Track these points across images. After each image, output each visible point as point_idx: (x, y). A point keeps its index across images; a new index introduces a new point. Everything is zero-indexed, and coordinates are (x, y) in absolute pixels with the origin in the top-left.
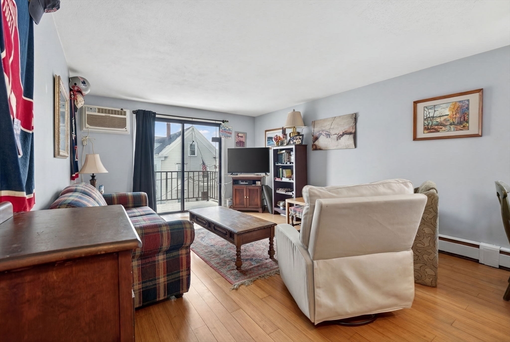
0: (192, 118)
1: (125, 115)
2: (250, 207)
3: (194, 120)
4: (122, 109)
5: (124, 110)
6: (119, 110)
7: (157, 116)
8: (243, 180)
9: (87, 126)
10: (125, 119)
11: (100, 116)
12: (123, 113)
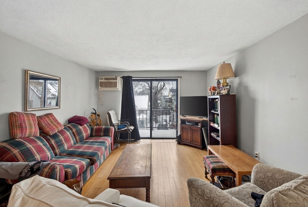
0: (156, 77)
1: (117, 80)
2: (192, 143)
3: (157, 78)
4: (116, 77)
5: (117, 77)
6: (115, 77)
7: (133, 78)
8: (189, 121)
9: (99, 87)
10: (117, 82)
11: (104, 82)
12: (116, 79)
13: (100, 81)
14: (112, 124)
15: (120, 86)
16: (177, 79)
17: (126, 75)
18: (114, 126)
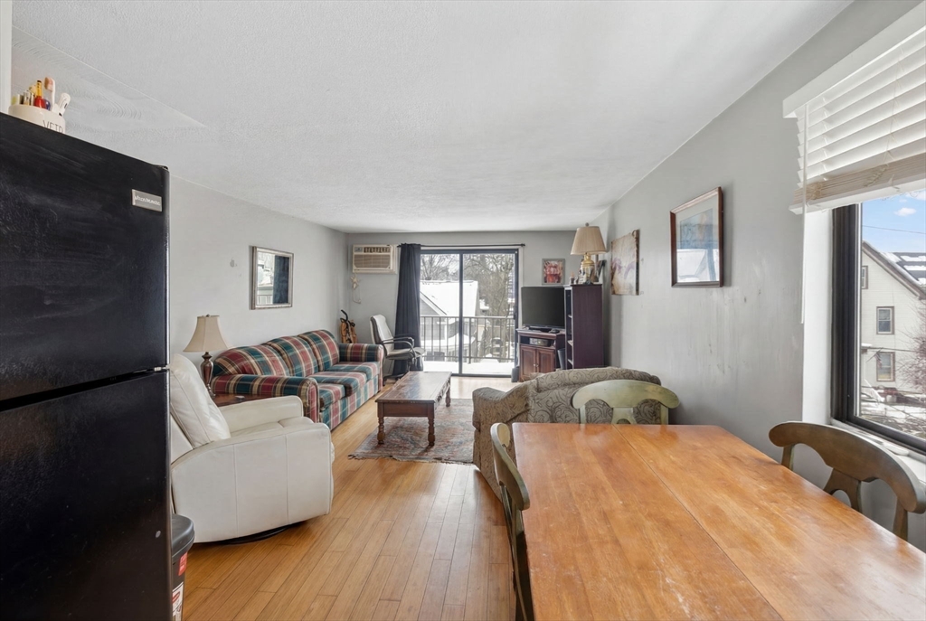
0: (471, 246)
1: (389, 251)
4: (388, 245)
5: (390, 246)
6: (385, 246)
7: (422, 248)
9: (354, 267)
10: (389, 256)
11: (365, 256)
12: (387, 250)
13: (355, 253)
14: (379, 341)
15: (394, 265)
16: (517, 250)
17: (409, 242)
18: (383, 344)
